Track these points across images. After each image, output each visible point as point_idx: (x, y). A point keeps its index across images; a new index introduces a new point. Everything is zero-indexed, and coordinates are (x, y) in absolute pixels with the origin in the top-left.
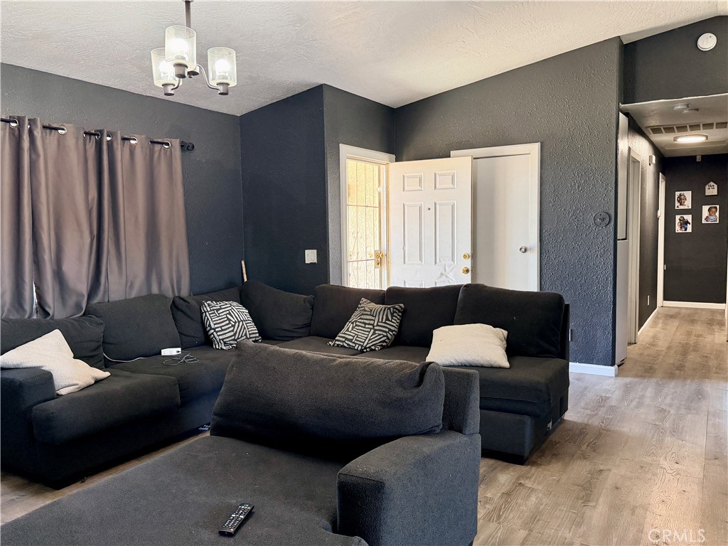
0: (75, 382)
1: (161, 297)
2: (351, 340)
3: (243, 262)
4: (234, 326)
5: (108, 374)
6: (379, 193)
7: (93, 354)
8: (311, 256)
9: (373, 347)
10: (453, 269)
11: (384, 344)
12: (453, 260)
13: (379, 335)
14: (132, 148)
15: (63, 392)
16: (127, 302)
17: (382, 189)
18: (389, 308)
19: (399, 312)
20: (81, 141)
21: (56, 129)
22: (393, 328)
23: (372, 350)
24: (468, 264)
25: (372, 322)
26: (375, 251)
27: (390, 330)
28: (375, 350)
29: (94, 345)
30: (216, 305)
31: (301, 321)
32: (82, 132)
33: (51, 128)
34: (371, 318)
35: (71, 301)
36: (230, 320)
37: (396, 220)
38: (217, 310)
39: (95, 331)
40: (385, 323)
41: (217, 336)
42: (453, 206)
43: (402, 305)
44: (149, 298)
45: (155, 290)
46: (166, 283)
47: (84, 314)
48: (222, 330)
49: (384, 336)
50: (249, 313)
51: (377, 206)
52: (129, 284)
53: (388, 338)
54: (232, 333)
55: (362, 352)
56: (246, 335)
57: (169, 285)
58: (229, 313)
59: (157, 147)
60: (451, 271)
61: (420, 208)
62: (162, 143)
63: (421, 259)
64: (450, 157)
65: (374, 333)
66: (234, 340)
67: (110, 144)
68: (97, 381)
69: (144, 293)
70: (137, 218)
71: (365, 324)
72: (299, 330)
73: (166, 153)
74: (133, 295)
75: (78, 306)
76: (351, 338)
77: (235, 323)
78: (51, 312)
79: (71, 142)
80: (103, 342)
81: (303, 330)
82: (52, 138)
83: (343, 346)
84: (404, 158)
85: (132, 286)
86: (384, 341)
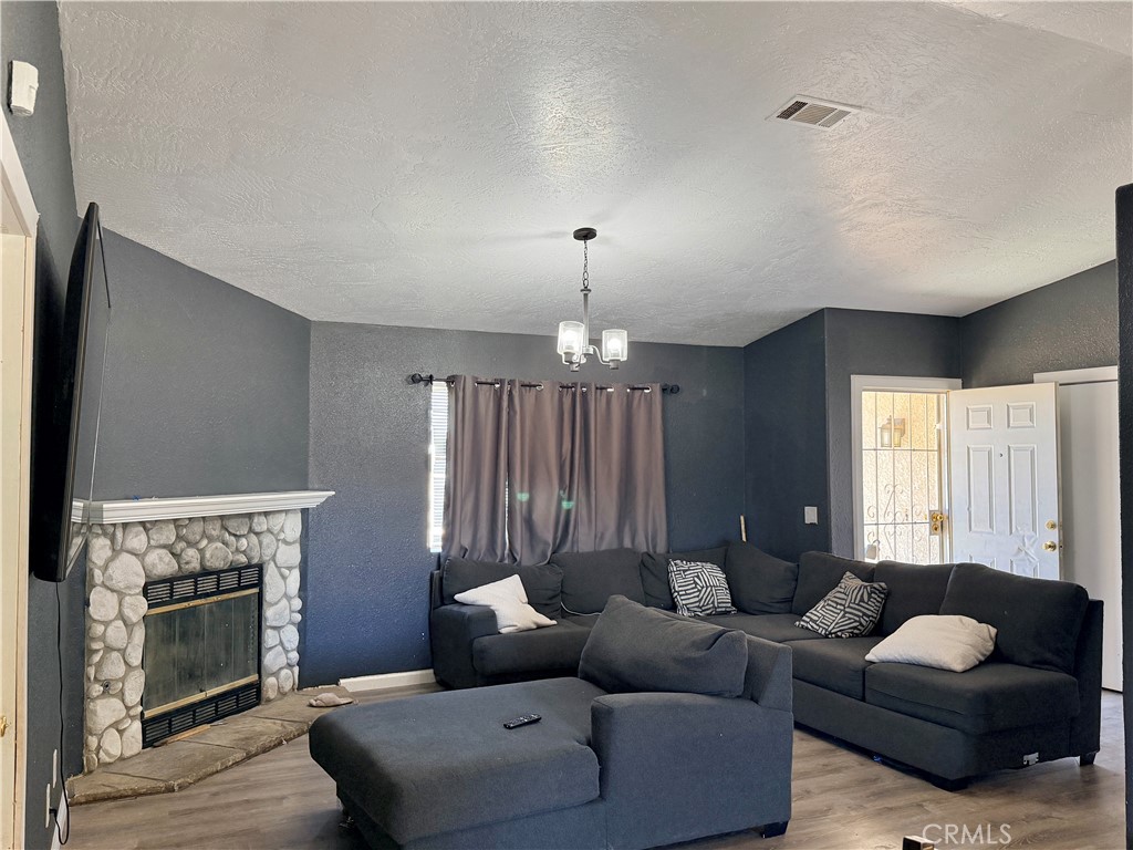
0: (515, 623)
1: (633, 552)
2: (815, 622)
3: (742, 518)
4: (700, 591)
5: (554, 622)
6: (939, 431)
7: (549, 602)
8: (811, 515)
9: (839, 634)
10: (1034, 542)
11: (856, 631)
12: (1034, 530)
13: (850, 619)
14: (609, 396)
15: (503, 631)
16: (596, 554)
17: (942, 426)
18: (865, 587)
19: (880, 592)
20: (556, 395)
21: (535, 386)
22: (870, 613)
23: (837, 637)
24: (1054, 536)
25: (843, 602)
26: (930, 511)
27: (864, 614)
28: (841, 637)
29: (550, 593)
30: (685, 565)
31: (780, 594)
32: (558, 387)
33: (530, 386)
34: (843, 596)
35: (539, 550)
36: (695, 583)
37: (958, 469)
38: (684, 571)
39: (552, 579)
40: (858, 605)
41: (680, 601)
42: (1032, 452)
43: (883, 584)
44: (620, 552)
45: (627, 543)
46: (641, 538)
47: (549, 563)
48: (687, 594)
49: (856, 621)
50: (726, 578)
51: (936, 448)
52: (599, 535)
53: (861, 624)
54: (697, 599)
55: (826, 637)
56: (713, 602)
57: (644, 539)
58: (698, 577)
59: (638, 393)
60: (1032, 546)
61: (990, 453)
62: (643, 389)
63: (991, 527)
64: (1032, 382)
65: (843, 616)
66: (698, 607)
67: (584, 395)
68: (540, 627)
69: (615, 546)
70: (610, 468)
71: (837, 603)
72: (778, 605)
73: (646, 399)
74: (604, 547)
75: (544, 555)
76: (816, 618)
77: (703, 587)
78: (518, 558)
79: (547, 396)
80: (562, 592)
81: (782, 606)
82: (530, 396)
83: (807, 628)
84: (974, 382)
85: (602, 538)
86: (855, 628)
